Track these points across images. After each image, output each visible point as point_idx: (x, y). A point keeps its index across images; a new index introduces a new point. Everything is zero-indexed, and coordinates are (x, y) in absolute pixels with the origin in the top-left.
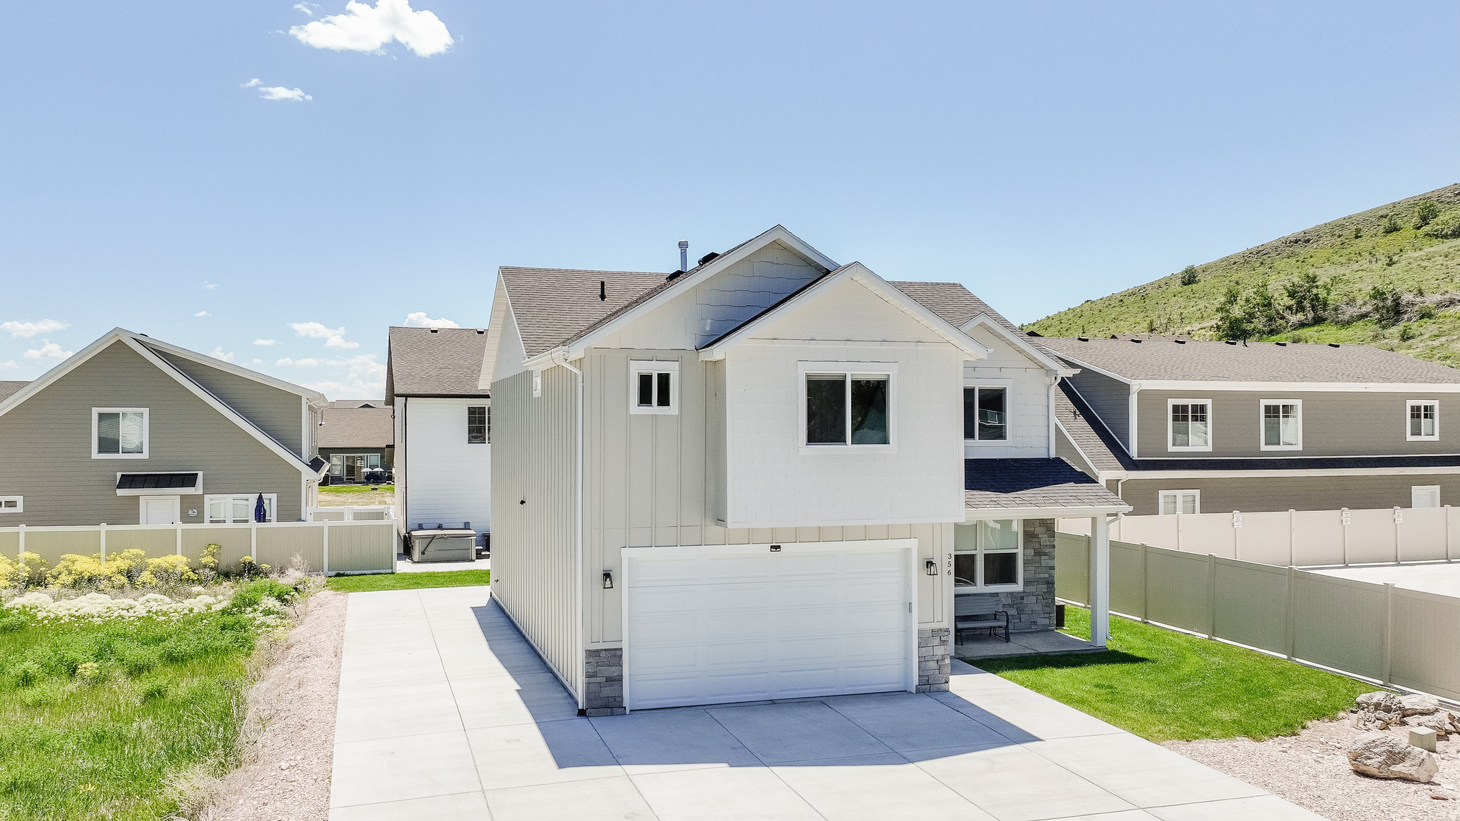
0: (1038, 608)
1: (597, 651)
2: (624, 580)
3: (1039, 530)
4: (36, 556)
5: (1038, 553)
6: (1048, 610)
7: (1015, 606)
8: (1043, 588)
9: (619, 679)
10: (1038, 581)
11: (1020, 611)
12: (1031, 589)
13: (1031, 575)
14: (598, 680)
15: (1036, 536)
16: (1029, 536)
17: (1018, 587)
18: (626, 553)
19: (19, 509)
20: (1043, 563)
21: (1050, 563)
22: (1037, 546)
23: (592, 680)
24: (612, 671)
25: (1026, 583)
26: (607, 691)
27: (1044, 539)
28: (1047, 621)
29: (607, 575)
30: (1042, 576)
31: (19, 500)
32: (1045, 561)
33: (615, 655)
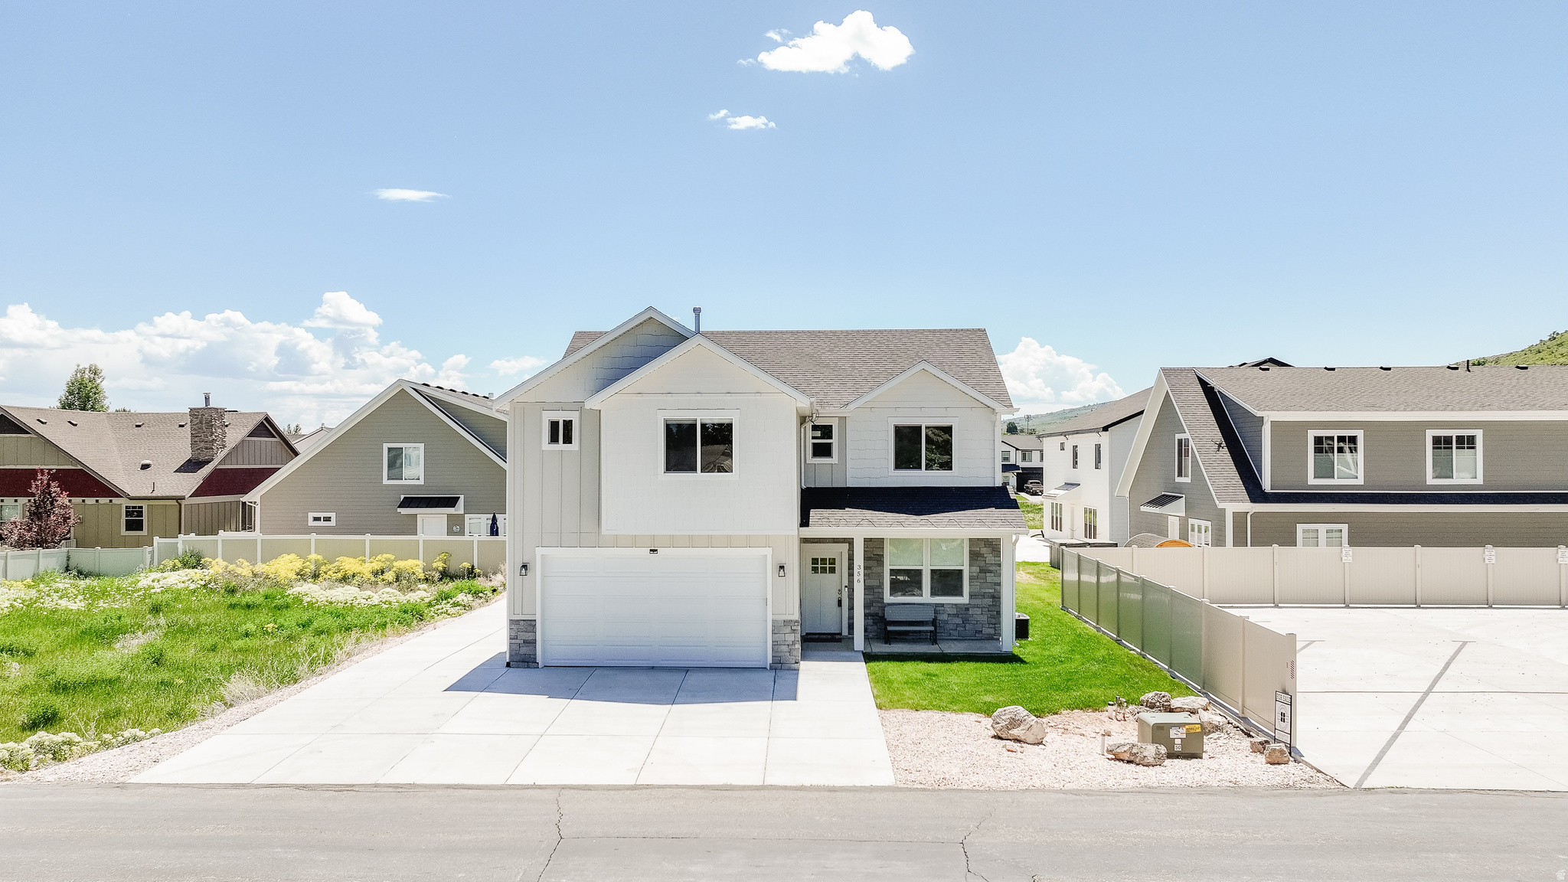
0: (984, 618)
1: (518, 621)
2: (537, 569)
3: (984, 550)
4: (320, 557)
5: (984, 571)
6: (993, 621)
7: (960, 616)
8: (988, 601)
9: (534, 642)
10: (983, 596)
11: (965, 621)
12: (978, 602)
13: (976, 590)
14: (518, 641)
15: (982, 555)
16: (974, 556)
17: (964, 599)
18: (539, 551)
19: (333, 523)
20: (989, 580)
21: (996, 580)
22: (983, 563)
23: (513, 641)
24: (529, 636)
25: (971, 596)
26: (524, 650)
27: (990, 558)
28: (992, 631)
29: (524, 566)
30: (987, 591)
31: (333, 515)
32: (990, 578)
33: (531, 624)
